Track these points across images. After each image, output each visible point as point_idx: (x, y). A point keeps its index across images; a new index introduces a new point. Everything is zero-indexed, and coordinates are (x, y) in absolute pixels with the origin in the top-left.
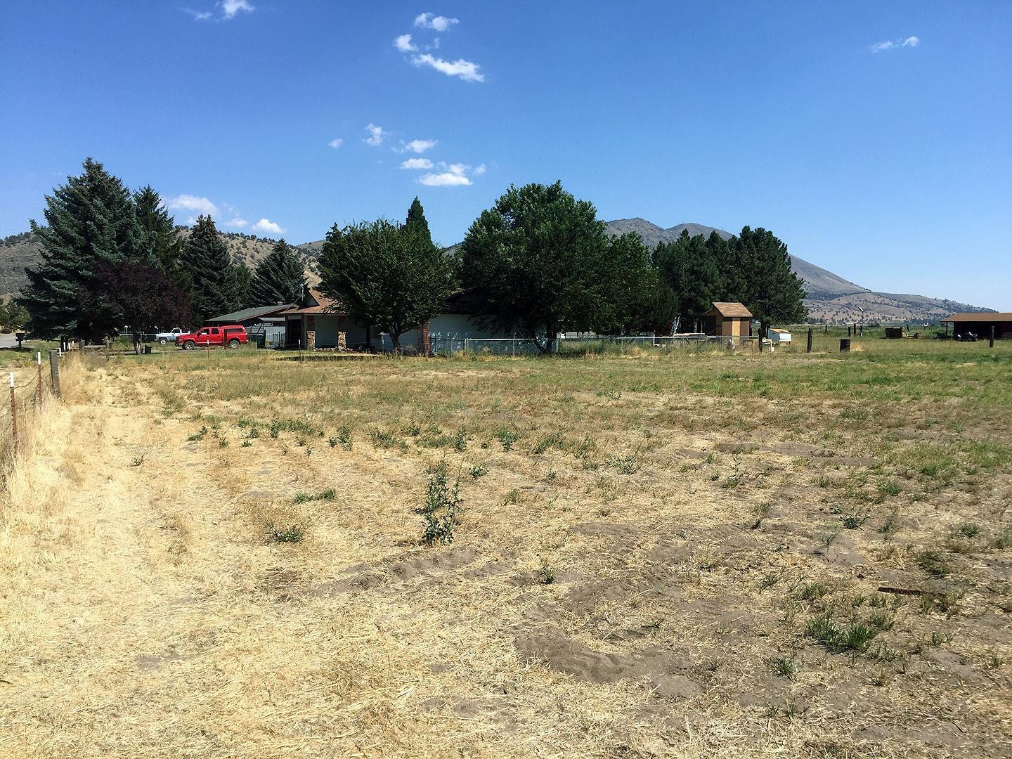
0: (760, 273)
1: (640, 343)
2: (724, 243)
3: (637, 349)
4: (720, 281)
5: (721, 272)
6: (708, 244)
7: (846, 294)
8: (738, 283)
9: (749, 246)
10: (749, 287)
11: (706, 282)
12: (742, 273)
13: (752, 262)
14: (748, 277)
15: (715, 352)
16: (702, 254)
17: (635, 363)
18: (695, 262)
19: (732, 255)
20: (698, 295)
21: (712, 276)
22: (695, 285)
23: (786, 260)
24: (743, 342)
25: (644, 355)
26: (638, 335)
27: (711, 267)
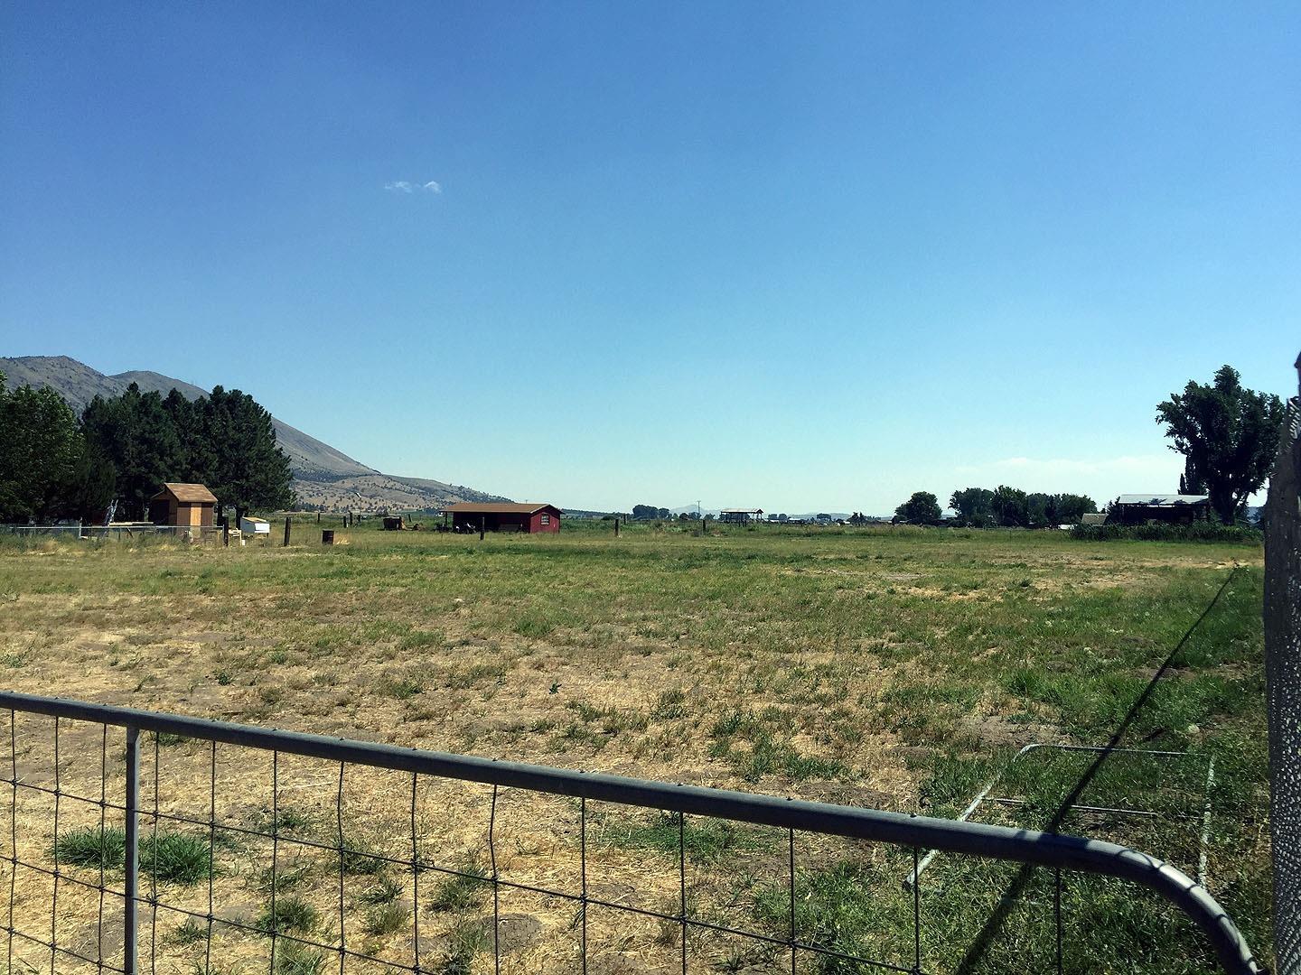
0: (235, 446)
1: (57, 534)
2: (188, 406)
3: (51, 543)
4: (181, 455)
5: (183, 442)
6: (166, 404)
7: (352, 476)
8: (206, 458)
9: (222, 412)
10: (221, 464)
11: (162, 455)
12: (212, 445)
13: (226, 433)
14: (220, 451)
15: (165, 546)
16: (157, 418)
17: (46, 561)
18: (148, 426)
19: (198, 421)
20: (150, 472)
21: (171, 447)
22: (146, 458)
23: (270, 433)
24: (204, 532)
25: (62, 550)
26: (56, 524)
27: (169, 435)
